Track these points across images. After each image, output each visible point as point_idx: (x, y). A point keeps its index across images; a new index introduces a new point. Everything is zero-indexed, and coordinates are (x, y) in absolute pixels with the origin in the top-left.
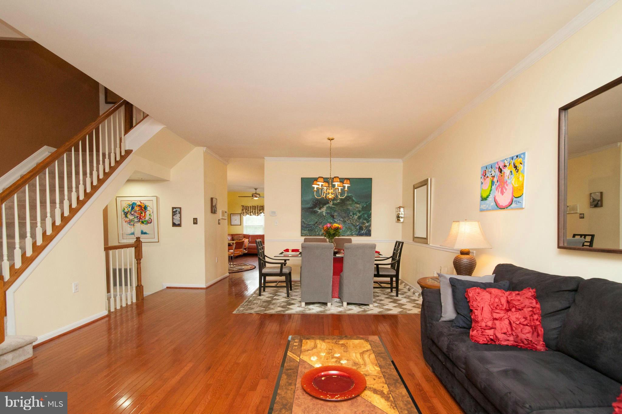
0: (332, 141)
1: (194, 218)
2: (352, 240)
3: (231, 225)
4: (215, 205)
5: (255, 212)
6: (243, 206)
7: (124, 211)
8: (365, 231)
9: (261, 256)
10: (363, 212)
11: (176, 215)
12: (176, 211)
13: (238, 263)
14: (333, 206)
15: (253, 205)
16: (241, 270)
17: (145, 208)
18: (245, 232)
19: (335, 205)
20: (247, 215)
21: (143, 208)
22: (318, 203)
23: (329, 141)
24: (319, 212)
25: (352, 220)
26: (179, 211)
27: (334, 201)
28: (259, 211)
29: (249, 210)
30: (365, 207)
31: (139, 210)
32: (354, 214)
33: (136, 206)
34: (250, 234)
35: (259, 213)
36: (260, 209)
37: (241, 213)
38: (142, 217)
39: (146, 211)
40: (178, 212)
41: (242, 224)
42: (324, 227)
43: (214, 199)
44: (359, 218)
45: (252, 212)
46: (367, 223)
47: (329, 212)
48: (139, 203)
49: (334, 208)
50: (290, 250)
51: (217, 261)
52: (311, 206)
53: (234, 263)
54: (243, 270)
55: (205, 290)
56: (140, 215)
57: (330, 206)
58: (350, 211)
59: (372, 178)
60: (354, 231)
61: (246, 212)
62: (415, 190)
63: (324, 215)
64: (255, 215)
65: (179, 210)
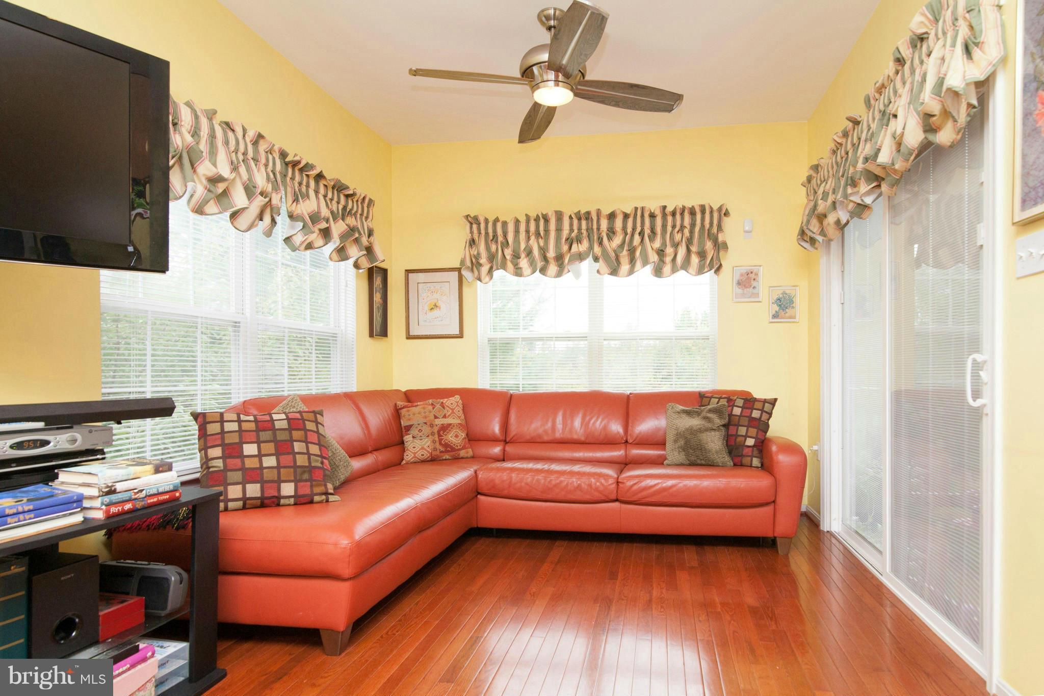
5: (544, 253)
6: (473, 221)
15: (533, 214)
20: (497, 275)
28: (565, 248)
29: (511, 241)
35: (567, 260)
45: (529, 254)
61: (492, 260)
64: (543, 271)
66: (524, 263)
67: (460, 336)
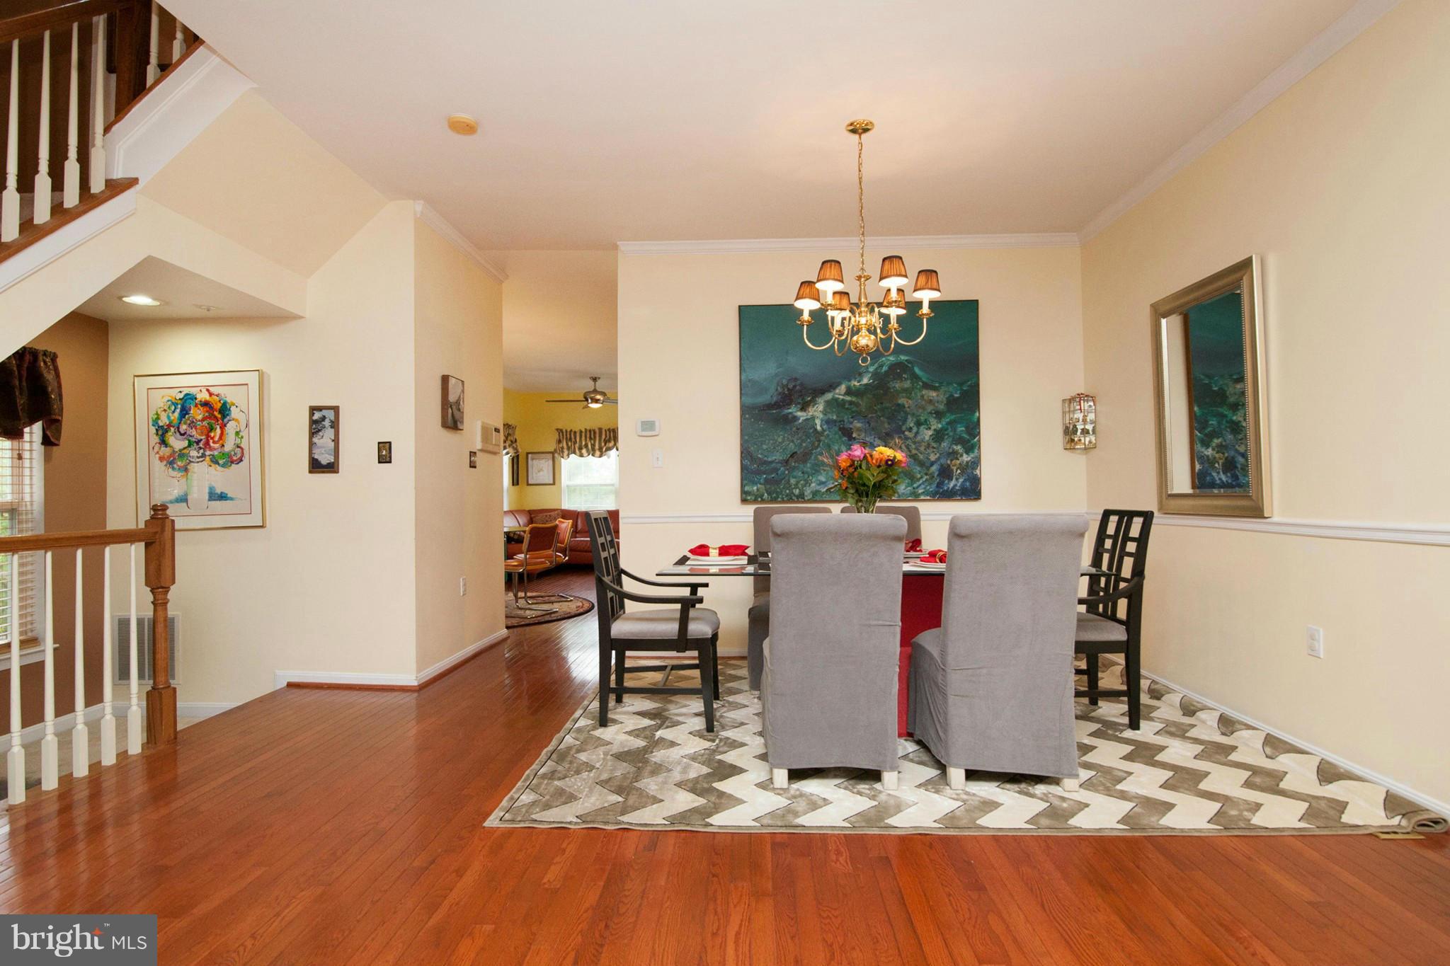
0: (863, 136)
1: (379, 443)
2: (921, 513)
3: (528, 484)
4: (458, 403)
5: (593, 446)
6: (560, 431)
7: (155, 422)
8: (961, 480)
9: (608, 574)
10: (953, 417)
11: (320, 433)
12: (324, 418)
13: (543, 594)
14: (848, 398)
15: (588, 428)
16: (547, 618)
17: (224, 410)
18: (566, 505)
19: (856, 396)
20: (571, 456)
21: (218, 412)
22: (798, 387)
23: (857, 136)
24: (800, 421)
25: (915, 443)
26: (333, 418)
27: (850, 381)
28: (603, 444)
29: (578, 440)
30: (958, 398)
31: (202, 420)
32: (919, 424)
33: (196, 406)
34: (579, 510)
35: (604, 449)
36: (608, 437)
37: (555, 450)
38: (214, 442)
39: (225, 420)
40: (327, 423)
41: (556, 482)
42: (837, 461)
43: (452, 382)
44: (939, 436)
45: (586, 446)
46: (967, 453)
47: (835, 417)
48: (204, 396)
49: (851, 403)
50: (715, 549)
51: (465, 590)
52: (775, 399)
53: (529, 594)
54: (554, 617)
55: (415, 695)
56: (208, 436)
57: (836, 400)
58: (907, 414)
59: (977, 301)
60: (921, 482)
61: (569, 448)
62: (1164, 321)
63: (819, 428)
64: (593, 455)
65: (330, 415)
66: (584, 451)
67: (554, 484)
